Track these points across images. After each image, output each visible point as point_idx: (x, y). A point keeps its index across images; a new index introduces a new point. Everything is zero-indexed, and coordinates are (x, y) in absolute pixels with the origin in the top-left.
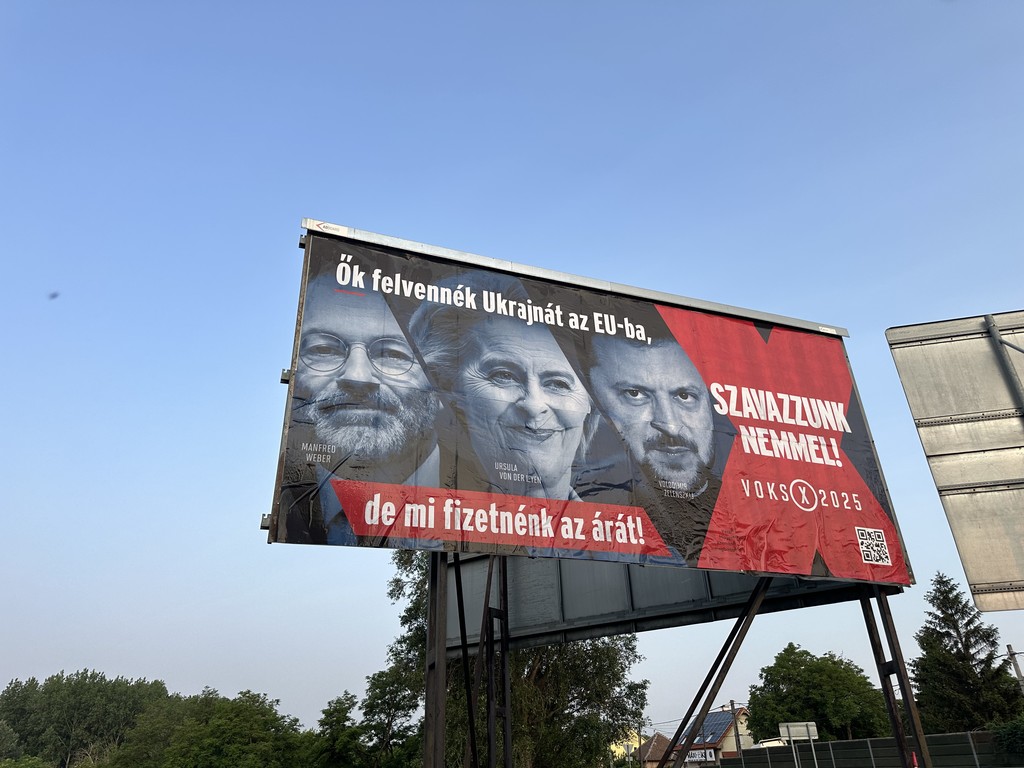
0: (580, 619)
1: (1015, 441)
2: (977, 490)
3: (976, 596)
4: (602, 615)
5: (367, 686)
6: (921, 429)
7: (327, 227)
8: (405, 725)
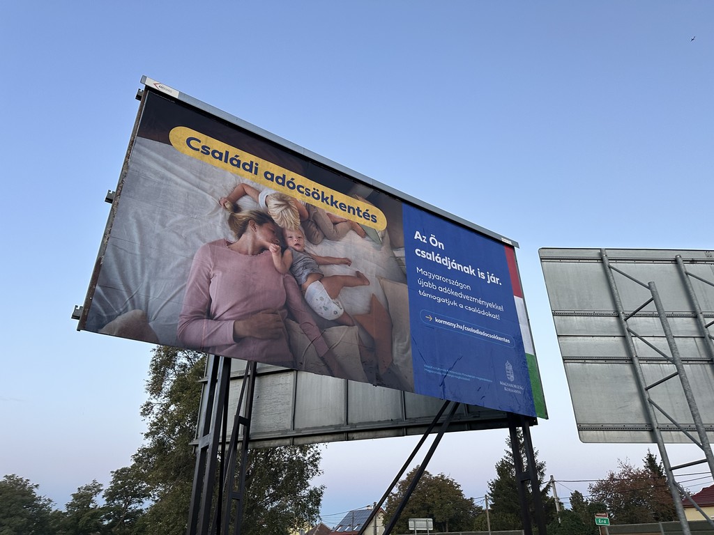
0: (307, 429)
1: (612, 332)
2: (586, 361)
3: (580, 432)
4: (323, 427)
5: (111, 479)
6: (555, 317)
7: (162, 87)
8: (139, 508)
